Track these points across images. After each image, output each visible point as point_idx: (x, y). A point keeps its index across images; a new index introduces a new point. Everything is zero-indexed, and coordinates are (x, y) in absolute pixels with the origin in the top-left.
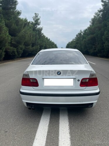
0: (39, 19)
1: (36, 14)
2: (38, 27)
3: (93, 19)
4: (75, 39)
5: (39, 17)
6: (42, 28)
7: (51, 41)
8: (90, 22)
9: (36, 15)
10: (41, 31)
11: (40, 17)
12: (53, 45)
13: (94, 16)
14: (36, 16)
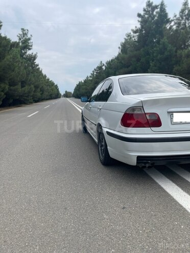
0: (29, 39)
1: (23, 29)
2: (29, 52)
3: (123, 43)
4: (90, 77)
5: (29, 36)
6: (36, 55)
7: (48, 79)
8: (119, 48)
9: (25, 32)
10: (35, 59)
11: (31, 35)
12: (53, 87)
13: (125, 39)
14: (23, 33)
